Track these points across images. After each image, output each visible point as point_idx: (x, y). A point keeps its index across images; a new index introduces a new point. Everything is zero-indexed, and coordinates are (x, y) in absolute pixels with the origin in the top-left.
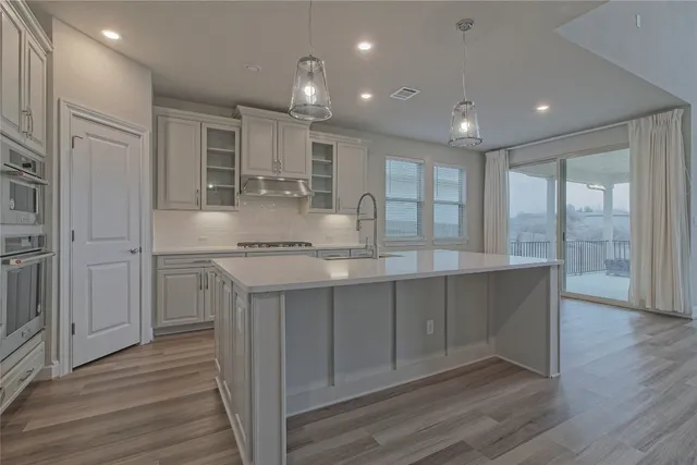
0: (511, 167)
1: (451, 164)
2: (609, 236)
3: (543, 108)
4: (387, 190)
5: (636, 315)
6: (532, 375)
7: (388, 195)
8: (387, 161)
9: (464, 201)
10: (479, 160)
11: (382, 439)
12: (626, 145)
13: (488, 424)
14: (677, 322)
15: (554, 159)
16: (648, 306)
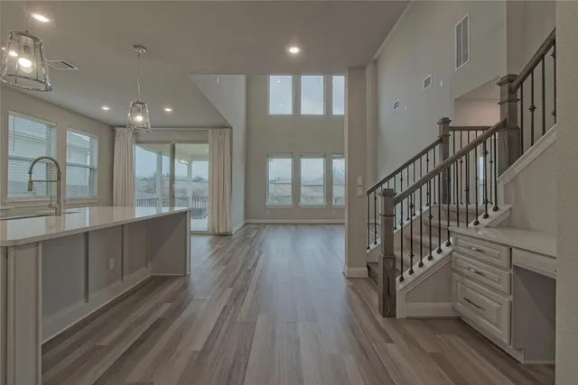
0: (138, 142)
1: (84, 131)
2: (189, 194)
3: (168, 110)
4: (10, 148)
5: (210, 237)
6: (175, 278)
7: (11, 153)
8: (11, 117)
9: (95, 165)
10: (109, 132)
11: (105, 342)
12: (205, 142)
13: (166, 307)
14: (227, 238)
15: (168, 142)
16: (216, 231)
